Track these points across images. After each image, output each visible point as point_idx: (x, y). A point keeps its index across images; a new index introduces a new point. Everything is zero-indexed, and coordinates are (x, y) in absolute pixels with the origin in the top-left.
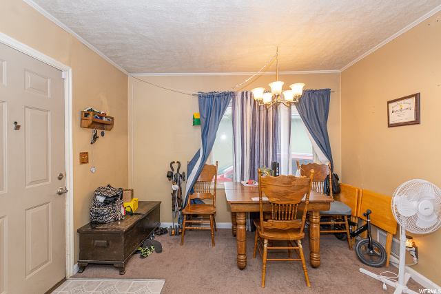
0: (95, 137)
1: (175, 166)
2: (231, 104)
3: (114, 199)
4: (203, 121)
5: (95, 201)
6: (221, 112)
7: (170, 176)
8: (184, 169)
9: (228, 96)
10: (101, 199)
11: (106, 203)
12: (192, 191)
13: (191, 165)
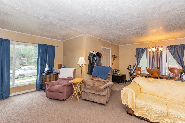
0: (114, 60)
1: (130, 67)
2: (146, 51)
3: (117, 71)
4: (137, 56)
5: (114, 71)
6: (142, 53)
7: (128, 68)
8: (132, 67)
9: (145, 49)
10: (115, 71)
11: (116, 72)
12: (134, 72)
13: (134, 66)
